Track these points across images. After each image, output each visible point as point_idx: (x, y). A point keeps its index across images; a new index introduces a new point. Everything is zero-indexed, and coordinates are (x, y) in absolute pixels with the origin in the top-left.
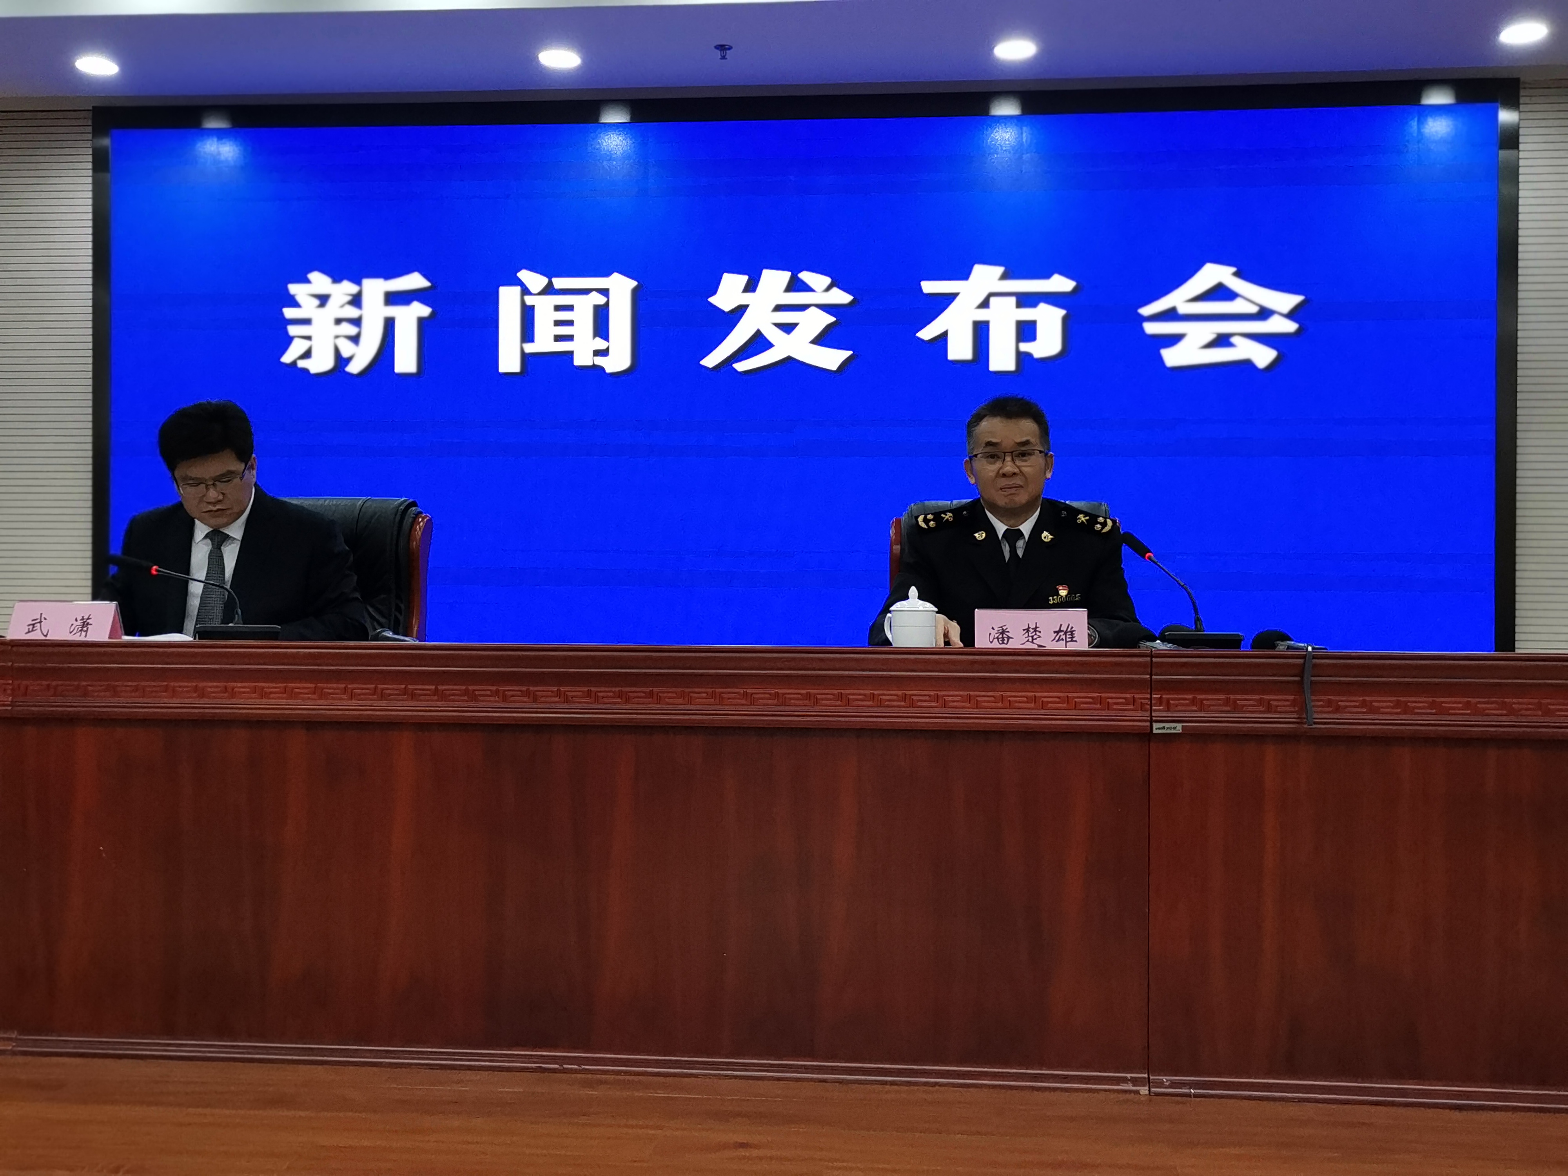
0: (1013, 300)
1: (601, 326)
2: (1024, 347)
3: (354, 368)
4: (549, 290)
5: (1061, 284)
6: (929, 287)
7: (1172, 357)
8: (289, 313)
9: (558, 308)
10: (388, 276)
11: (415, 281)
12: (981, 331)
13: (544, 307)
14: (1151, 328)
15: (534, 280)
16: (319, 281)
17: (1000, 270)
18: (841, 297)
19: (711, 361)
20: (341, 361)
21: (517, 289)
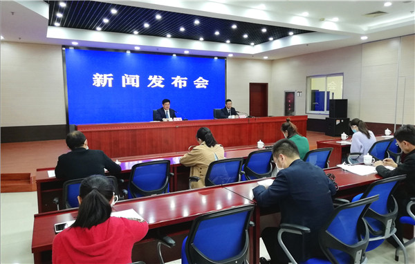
0: (181, 80)
1: (135, 82)
2: (182, 85)
3: (103, 86)
4: (129, 77)
5: (186, 79)
6: (172, 78)
7: (197, 87)
8: (93, 78)
9: (130, 79)
10: (108, 74)
11: (111, 75)
12: (178, 83)
13: (128, 79)
14: (195, 84)
15: (127, 75)
16: (98, 74)
17: (180, 77)
18: (163, 79)
19: (149, 86)
20: (101, 85)
21: (124, 76)
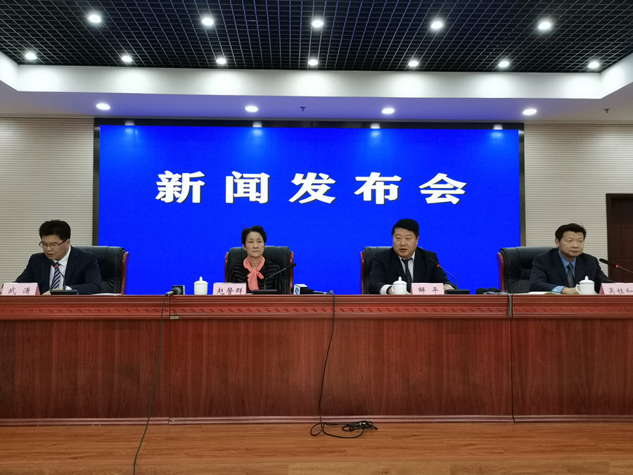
0: (383, 183)
1: (258, 189)
2: (386, 197)
3: (180, 201)
4: (242, 178)
5: (397, 178)
6: (358, 179)
7: (429, 201)
8: (158, 183)
9: (245, 183)
10: (191, 172)
11: (199, 174)
12: (374, 192)
13: (240, 183)
14: (423, 192)
15: (237, 174)
16: (168, 174)
17: (379, 174)
18: (332, 181)
19: (292, 200)
20: (175, 199)
21: (232, 177)
